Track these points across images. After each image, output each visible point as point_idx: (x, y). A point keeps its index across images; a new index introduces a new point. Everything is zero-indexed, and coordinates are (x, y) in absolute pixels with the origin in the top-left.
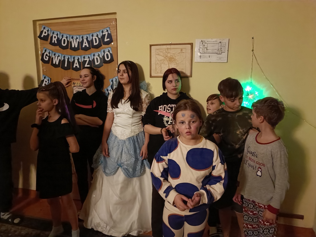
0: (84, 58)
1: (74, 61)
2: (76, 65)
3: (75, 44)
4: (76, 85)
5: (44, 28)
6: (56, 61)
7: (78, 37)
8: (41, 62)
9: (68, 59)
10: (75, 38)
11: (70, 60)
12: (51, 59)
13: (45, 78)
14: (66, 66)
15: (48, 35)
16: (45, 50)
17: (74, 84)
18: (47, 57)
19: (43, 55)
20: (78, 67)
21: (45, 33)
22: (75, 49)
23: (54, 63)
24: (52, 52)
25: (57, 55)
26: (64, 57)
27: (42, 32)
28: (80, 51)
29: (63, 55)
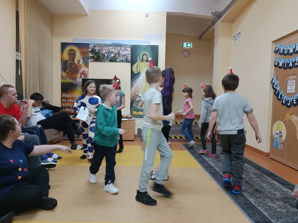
0: (295, 59)
1: (290, 62)
2: (291, 65)
3: (291, 51)
4: (289, 79)
5: (277, 45)
6: (281, 65)
7: (293, 45)
8: (274, 66)
9: (287, 62)
10: (292, 46)
11: (288, 62)
12: (278, 63)
13: (275, 76)
14: (285, 67)
15: (279, 48)
16: (277, 59)
17: (288, 78)
18: (277, 63)
19: (275, 61)
20: (292, 66)
21: (278, 48)
22: (291, 54)
23: (280, 66)
24: (280, 59)
25: (282, 61)
26: (285, 61)
27: (276, 47)
28: (294, 55)
29: (285, 60)
